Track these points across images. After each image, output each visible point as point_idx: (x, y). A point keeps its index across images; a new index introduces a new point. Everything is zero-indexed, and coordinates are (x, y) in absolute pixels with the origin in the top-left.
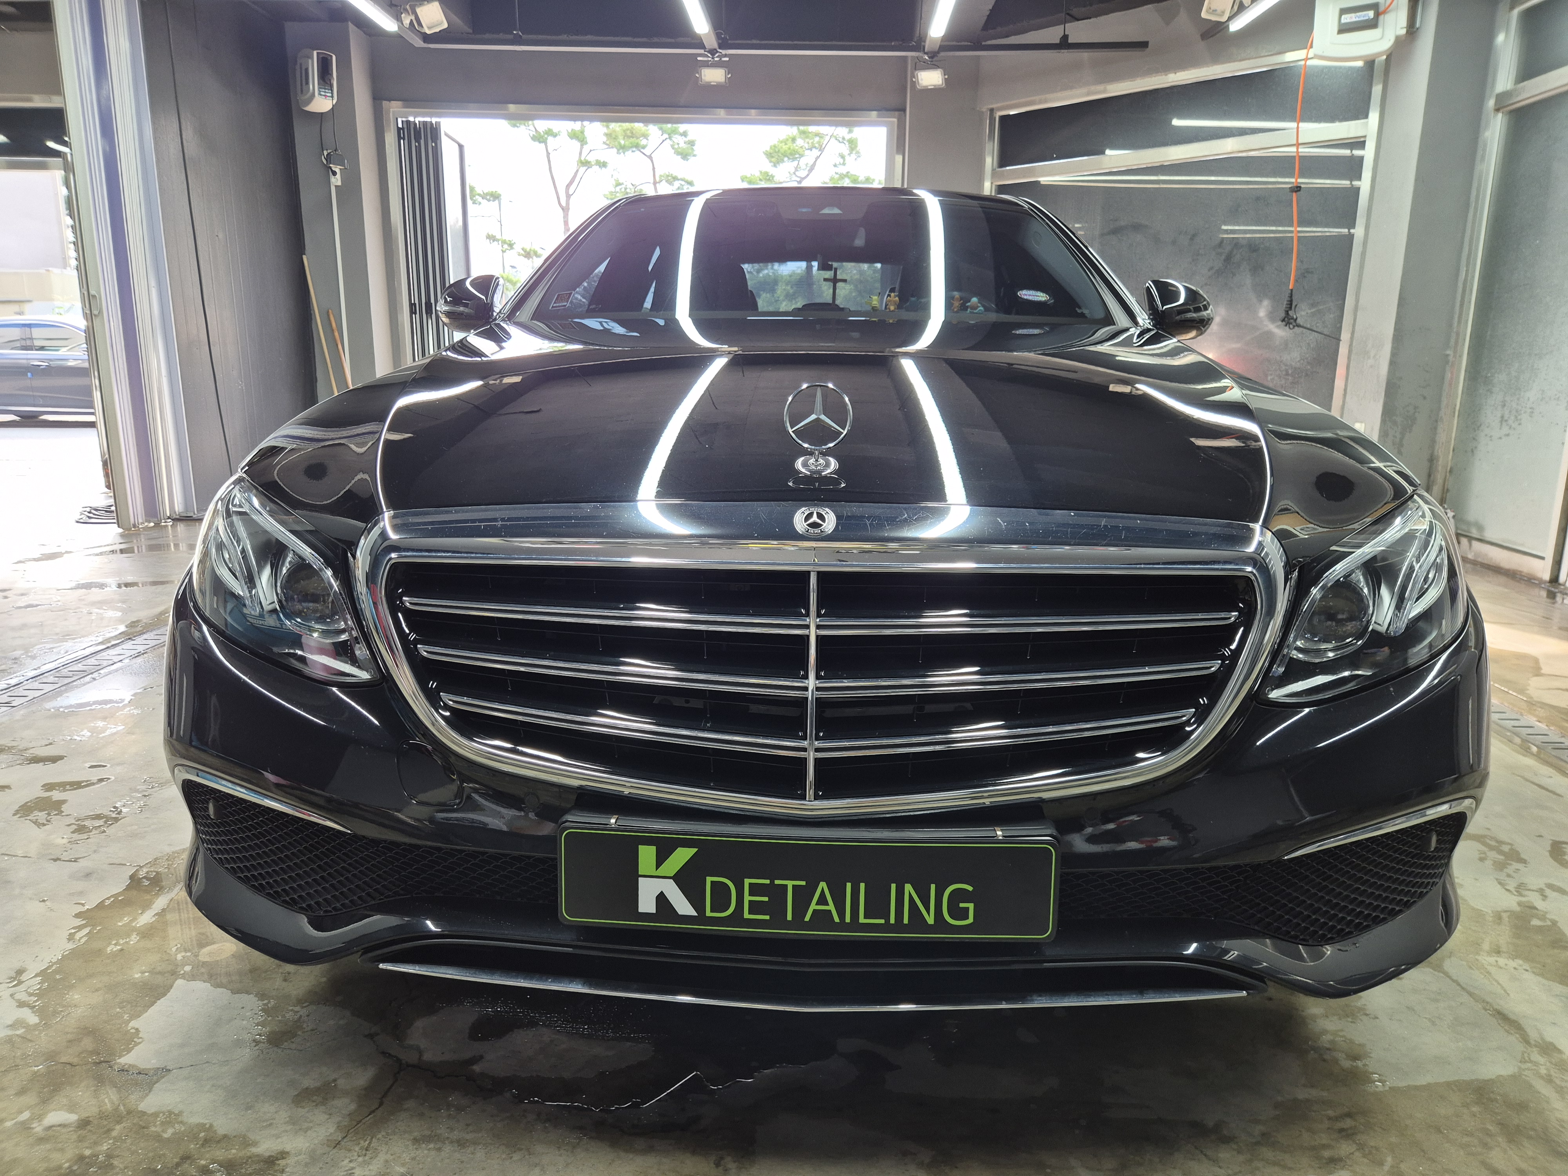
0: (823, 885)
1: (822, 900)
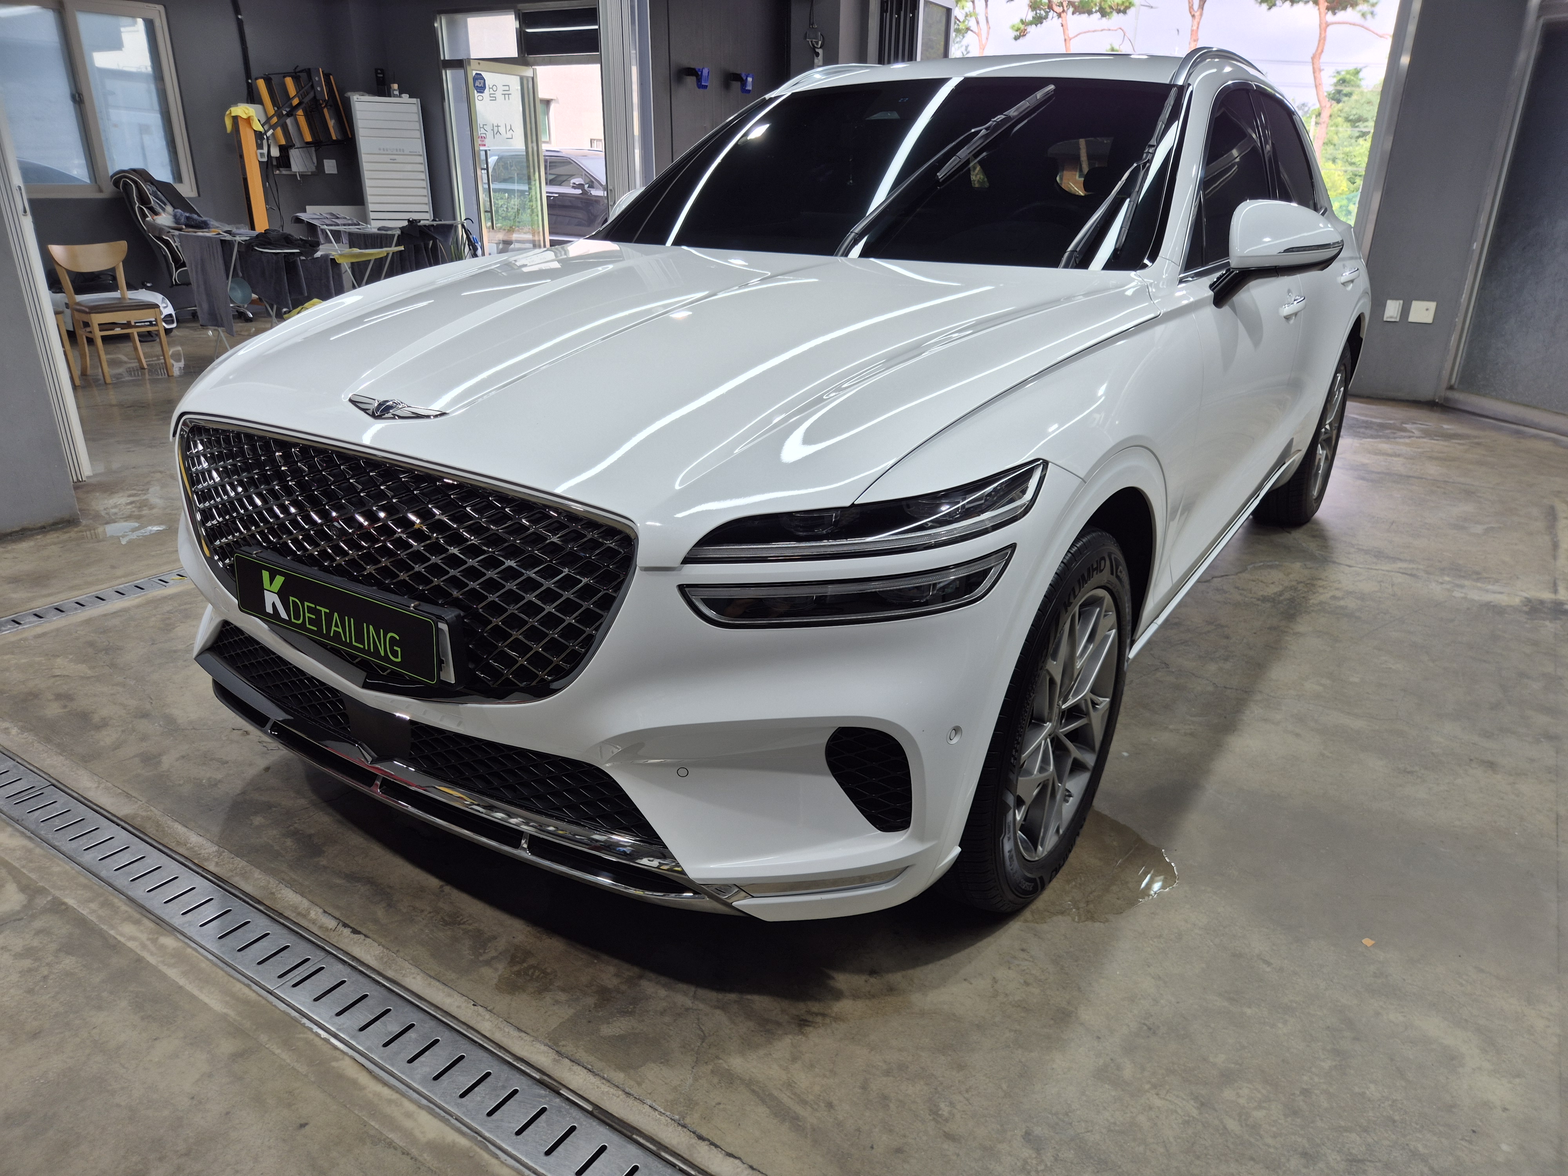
0: (336, 614)
1: (337, 626)
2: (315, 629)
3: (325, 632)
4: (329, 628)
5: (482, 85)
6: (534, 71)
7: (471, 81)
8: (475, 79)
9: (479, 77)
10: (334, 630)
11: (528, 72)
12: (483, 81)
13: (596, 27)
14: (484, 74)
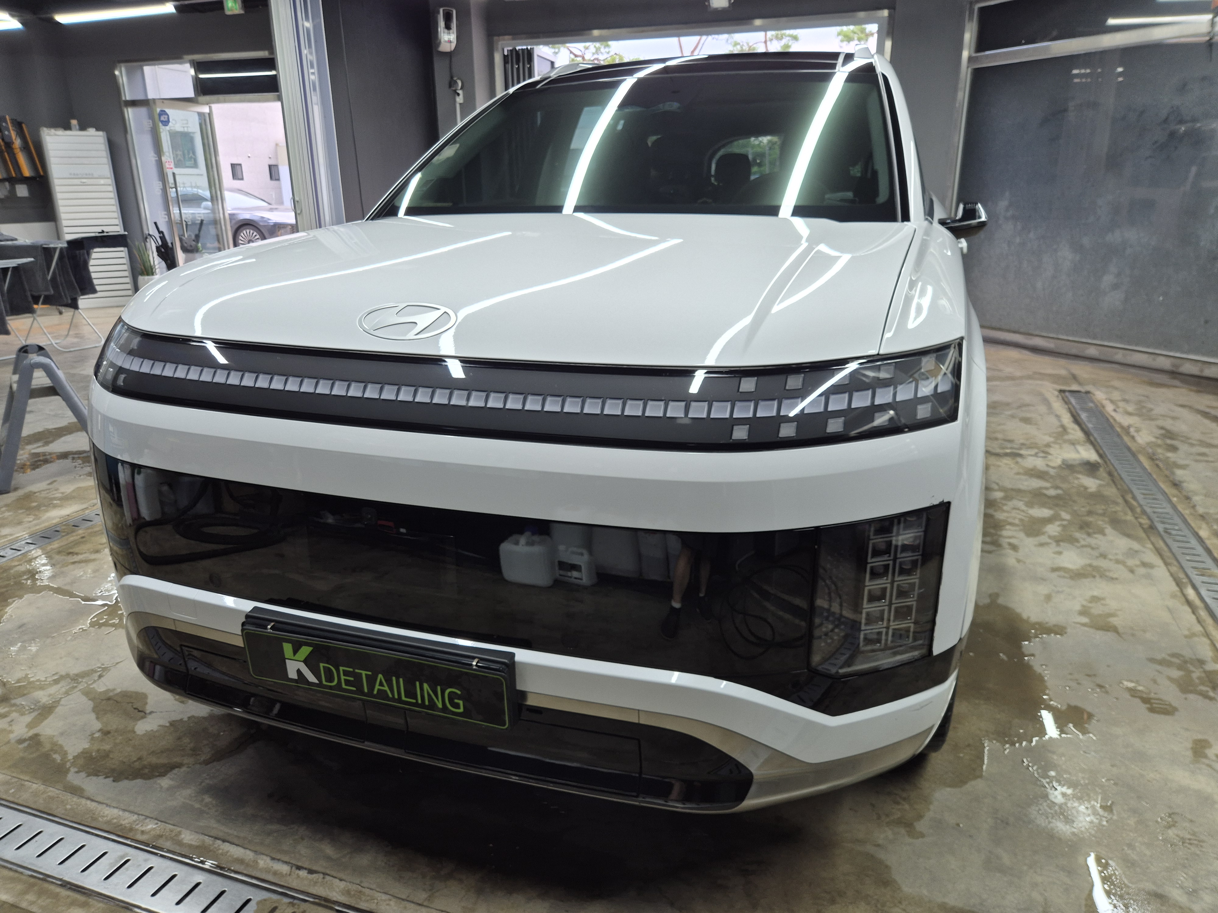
2: (354, 689)
3: (366, 690)
4: (371, 686)
5: (166, 119)
6: (210, 108)
7: (157, 117)
8: (160, 115)
9: (163, 113)
10: (379, 690)
11: (205, 109)
12: (166, 116)
13: (273, 73)
14: (167, 111)
